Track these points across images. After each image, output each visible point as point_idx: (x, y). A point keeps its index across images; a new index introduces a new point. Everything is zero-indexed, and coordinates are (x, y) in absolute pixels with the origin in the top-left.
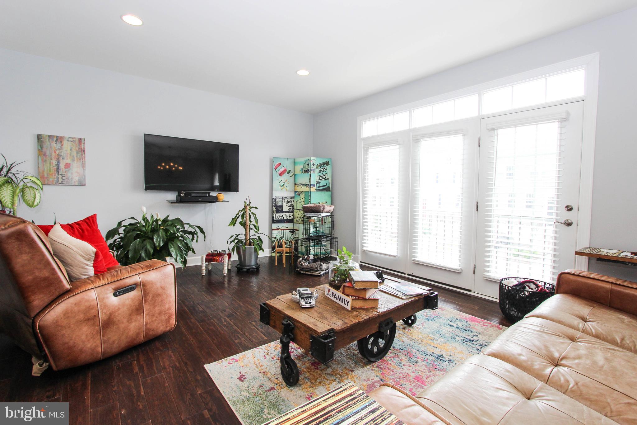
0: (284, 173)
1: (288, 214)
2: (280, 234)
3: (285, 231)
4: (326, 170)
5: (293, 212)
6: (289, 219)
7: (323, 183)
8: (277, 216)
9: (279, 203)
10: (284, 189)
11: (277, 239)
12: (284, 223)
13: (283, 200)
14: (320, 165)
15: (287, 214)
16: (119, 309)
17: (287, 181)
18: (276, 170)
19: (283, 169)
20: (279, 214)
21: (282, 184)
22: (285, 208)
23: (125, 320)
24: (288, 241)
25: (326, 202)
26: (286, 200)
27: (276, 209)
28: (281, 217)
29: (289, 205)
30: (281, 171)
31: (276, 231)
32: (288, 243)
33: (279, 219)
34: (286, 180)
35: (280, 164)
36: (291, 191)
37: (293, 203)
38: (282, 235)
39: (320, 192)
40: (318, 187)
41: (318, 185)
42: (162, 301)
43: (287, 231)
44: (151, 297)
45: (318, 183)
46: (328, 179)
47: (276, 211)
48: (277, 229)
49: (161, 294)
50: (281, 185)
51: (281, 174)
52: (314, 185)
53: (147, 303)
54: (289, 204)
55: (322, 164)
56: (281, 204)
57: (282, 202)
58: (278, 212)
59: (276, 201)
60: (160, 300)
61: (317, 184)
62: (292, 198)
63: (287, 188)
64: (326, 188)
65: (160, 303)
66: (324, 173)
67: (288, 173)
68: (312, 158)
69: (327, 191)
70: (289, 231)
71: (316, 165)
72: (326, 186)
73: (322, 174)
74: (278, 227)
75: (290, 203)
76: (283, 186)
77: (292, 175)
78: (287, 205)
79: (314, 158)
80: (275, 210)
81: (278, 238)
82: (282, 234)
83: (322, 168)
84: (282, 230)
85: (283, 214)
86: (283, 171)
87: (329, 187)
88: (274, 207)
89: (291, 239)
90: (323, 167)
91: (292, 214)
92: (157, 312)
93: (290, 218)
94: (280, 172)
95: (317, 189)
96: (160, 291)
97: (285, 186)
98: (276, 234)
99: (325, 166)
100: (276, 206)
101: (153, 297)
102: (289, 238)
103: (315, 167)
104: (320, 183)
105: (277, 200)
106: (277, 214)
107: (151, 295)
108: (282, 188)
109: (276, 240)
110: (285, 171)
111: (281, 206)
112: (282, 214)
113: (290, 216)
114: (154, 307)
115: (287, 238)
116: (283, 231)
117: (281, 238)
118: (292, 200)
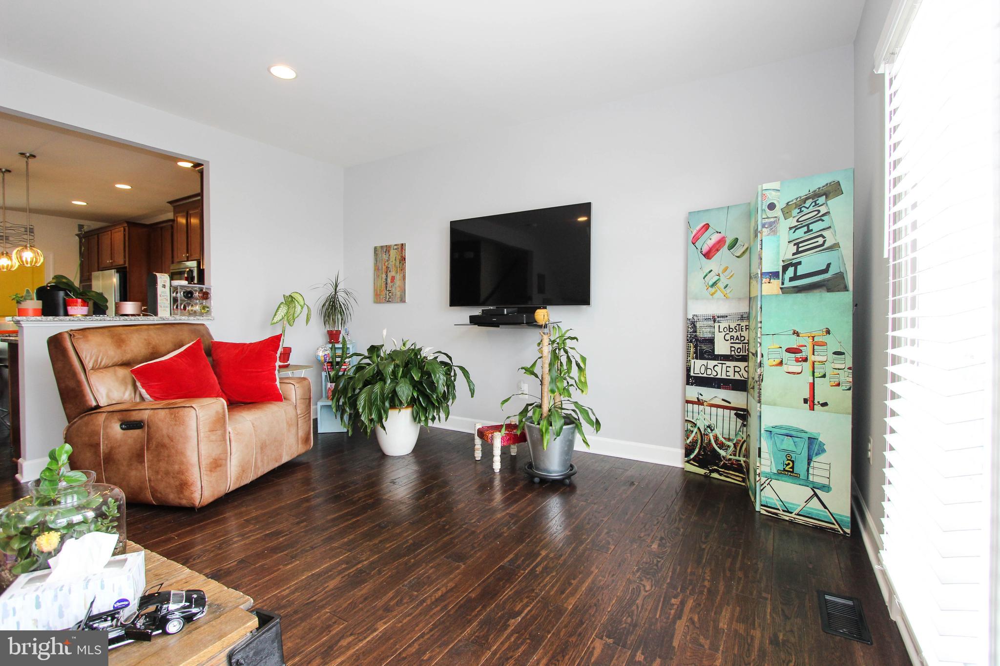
0: (718, 250)
1: (731, 364)
2: (707, 417)
3: (720, 410)
4: (828, 213)
5: (744, 359)
6: (732, 377)
7: (810, 262)
8: (699, 367)
9: (703, 332)
10: (719, 294)
11: (699, 428)
12: (719, 387)
13: (717, 325)
14: (800, 204)
15: (728, 363)
16: (120, 446)
17: (726, 269)
18: (697, 244)
19: (715, 238)
20: (704, 362)
21: (712, 279)
22: (722, 347)
23: (125, 463)
24: (729, 440)
25: (828, 332)
26: (724, 324)
27: (696, 347)
28: (709, 372)
29: (732, 338)
30: (710, 246)
31: (696, 406)
32: (729, 446)
33: (705, 375)
34: (722, 268)
35: (707, 227)
36: (740, 299)
37: (745, 333)
38: (713, 422)
39: (800, 296)
40: (791, 279)
41: (790, 272)
42: (169, 456)
43: (727, 412)
44: (154, 446)
45: (791, 265)
46: (835, 247)
47: (696, 353)
48: (699, 402)
49: (168, 446)
50: (711, 283)
51: (708, 255)
52: (775, 275)
53: (150, 452)
54: (735, 334)
55: (807, 199)
56: (708, 335)
57: (712, 330)
58: (700, 355)
59: (694, 327)
60: (166, 454)
61: (785, 268)
62: (742, 318)
63: (728, 290)
64: (828, 280)
65: (166, 459)
66: (815, 227)
67: (731, 247)
68: (765, 186)
69: (829, 290)
70: (733, 412)
71: (779, 207)
72: (826, 271)
73: (809, 231)
74: (700, 397)
75: (738, 334)
76: (715, 284)
77: (744, 253)
78: (728, 337)
79: (776, 185)
80: (692, 350)
81: (701, 424)
82: (714, 418)
83: (805, 211)
84: (712, 406)
85: (715, 362)
86: (714, 245)
87: (840, 276)
88: (691, 342)
89: (739, 438)
90: (811, 209)
91: (742, 365)
92: (163, 469)
93: (737, 377)
94: (705, 249)
95: (788, 284)
96: (166, 441)
97: (721, 285)
98: (696, 415)
99: (822, 200)
100: (697, 340)
101: (157, 447)
102: (733, 433)
103: (777, 212)
104: (800, 263)
105: (698, 325)
106: (699, 363)
107: (154, 443)
108: (713, 290)
109: (695, 430)
110: (721, 242)
111: (711, 341)
112: (711, 363)
113: (737, 369)
114: (159, 461)
115: (726, 432)
116: (714, 409)
117: (709, 427)
118: (744, 324)
